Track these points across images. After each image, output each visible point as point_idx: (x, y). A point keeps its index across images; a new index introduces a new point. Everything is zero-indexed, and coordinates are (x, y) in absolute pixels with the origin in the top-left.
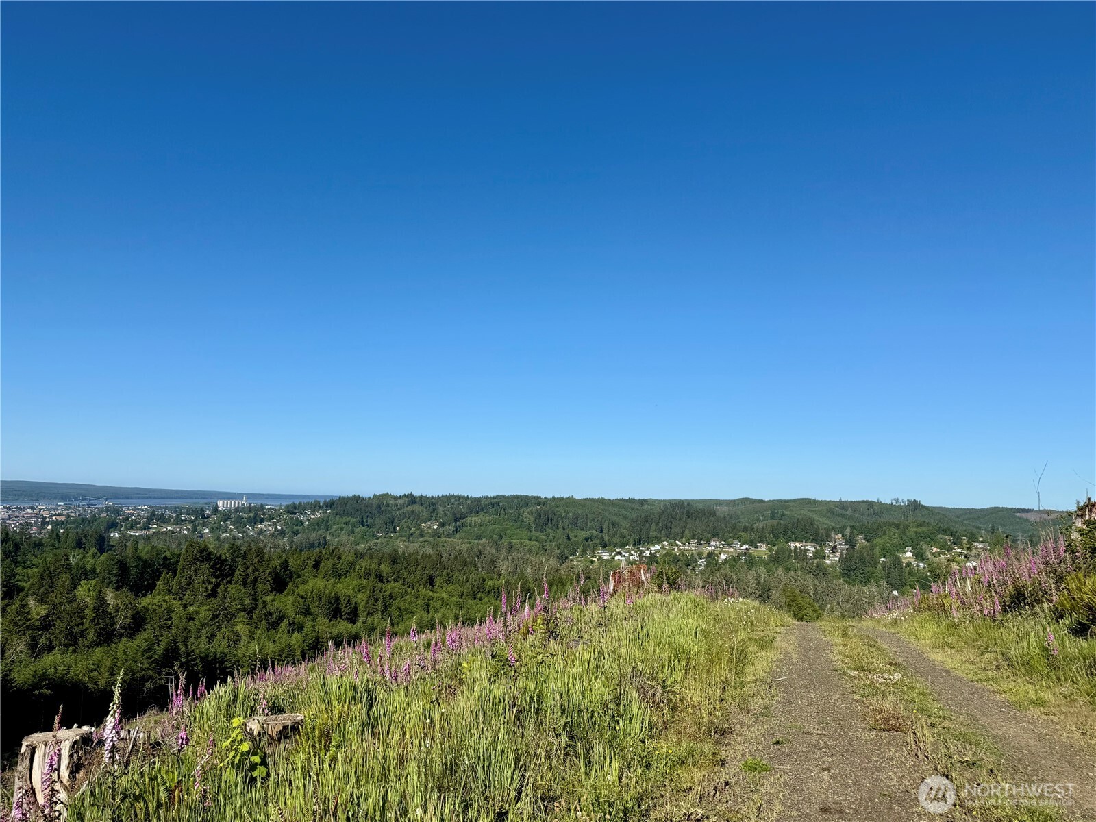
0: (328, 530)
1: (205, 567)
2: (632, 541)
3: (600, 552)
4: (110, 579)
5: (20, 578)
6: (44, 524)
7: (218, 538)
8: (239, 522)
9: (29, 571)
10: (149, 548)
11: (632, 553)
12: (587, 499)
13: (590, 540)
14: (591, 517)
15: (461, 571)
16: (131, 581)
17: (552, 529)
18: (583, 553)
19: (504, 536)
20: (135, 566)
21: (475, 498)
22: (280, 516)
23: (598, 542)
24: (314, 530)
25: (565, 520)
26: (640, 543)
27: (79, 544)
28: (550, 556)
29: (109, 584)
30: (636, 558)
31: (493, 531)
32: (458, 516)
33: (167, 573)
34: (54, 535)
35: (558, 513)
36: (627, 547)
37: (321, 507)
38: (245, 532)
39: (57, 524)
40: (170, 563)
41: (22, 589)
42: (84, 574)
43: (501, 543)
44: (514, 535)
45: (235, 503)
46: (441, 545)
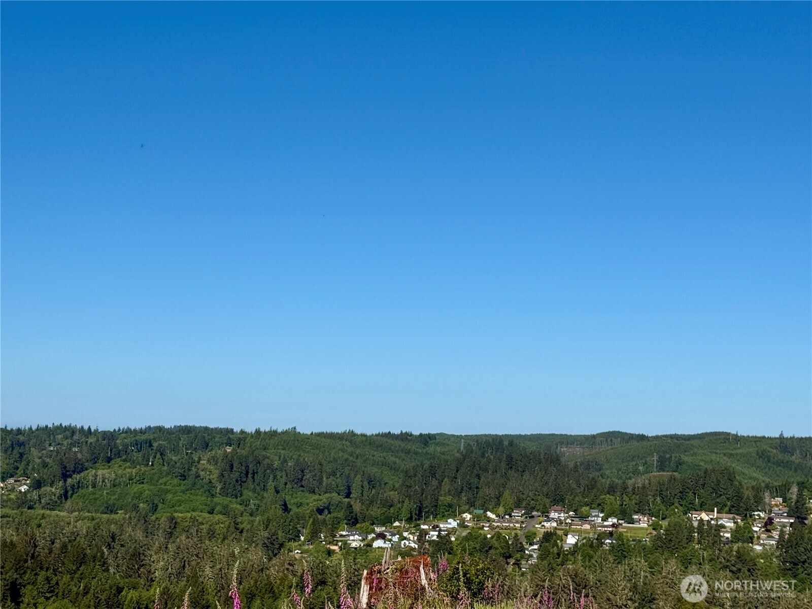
2: (405, 514)
3: (344, 533)
11: (405, 534)
12: (321, 435)
13: (326, 512)
14: (328, 468)
15: (75, 573)
17: (254, 491)
18: (313, 537)
19: (160, 505)
21: (104, 433)
23: (340, 515)
25: (279, 474)
26: (419, 517)
28: (250, 541)
30: (413, 545)
31: (138, 496)
32: (70, 466)
35: (266, 461)
36: (397, 524)
43: (153, 518)
44: (180, 502)
46: (34, 523)
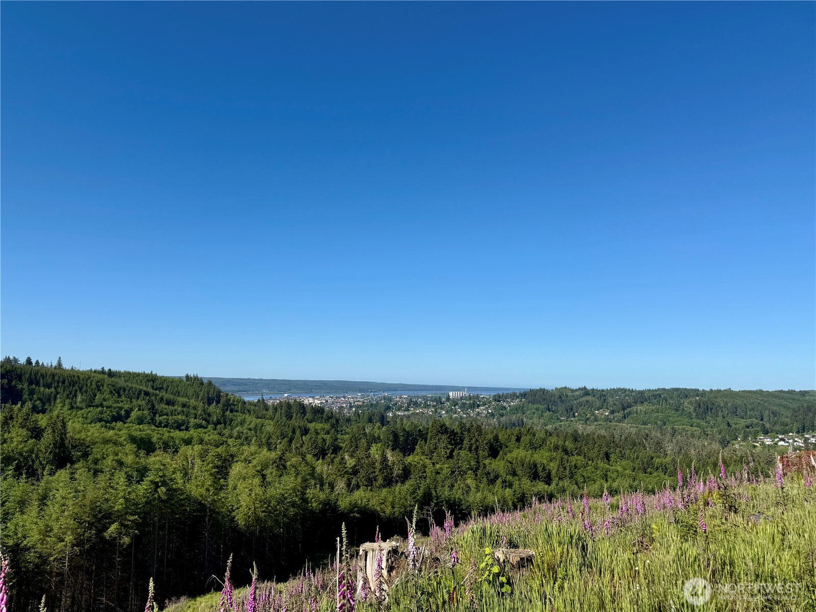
0: (524, 414)
1: (444, 437)
2: (795, 429)
3: (761, 438)
4: (388, 443)
5: (340, 441)
6: (351, 407)
7: (451, 418)
8: (463, 406)
9: (344, 436)
10: (409, 423)
11: (796, 439)
12: (744, 391)
13: (751, 427)
14: (750, 407)
15: (632, 449)
16: (401, 445)
17: (712, 417)
18: (745, 439)
19: (667, 422)
20: (403, 435)
21: (639, 391)
22: (490, 403)
23: (759, 429)
24: (514, 413)
25: (724, 410)
26: (804, 431)
27: (370, 420)
28: (712, 439)
29: (388, 446)
30: (801, 445)
31: (657, 418)
32: (626, 405)
33: (422, 441)
34: (357, 415)
35: (717, 404)
36: (791, 434)
37: (517, 397)
38: (468, 414)
39: (358, 407)
40: (423, 433)
41: (341, 448)
42: (374, 440)
43: (665, 427)
44: (676, 421)
45: (460, 393)
46: (612, 428)
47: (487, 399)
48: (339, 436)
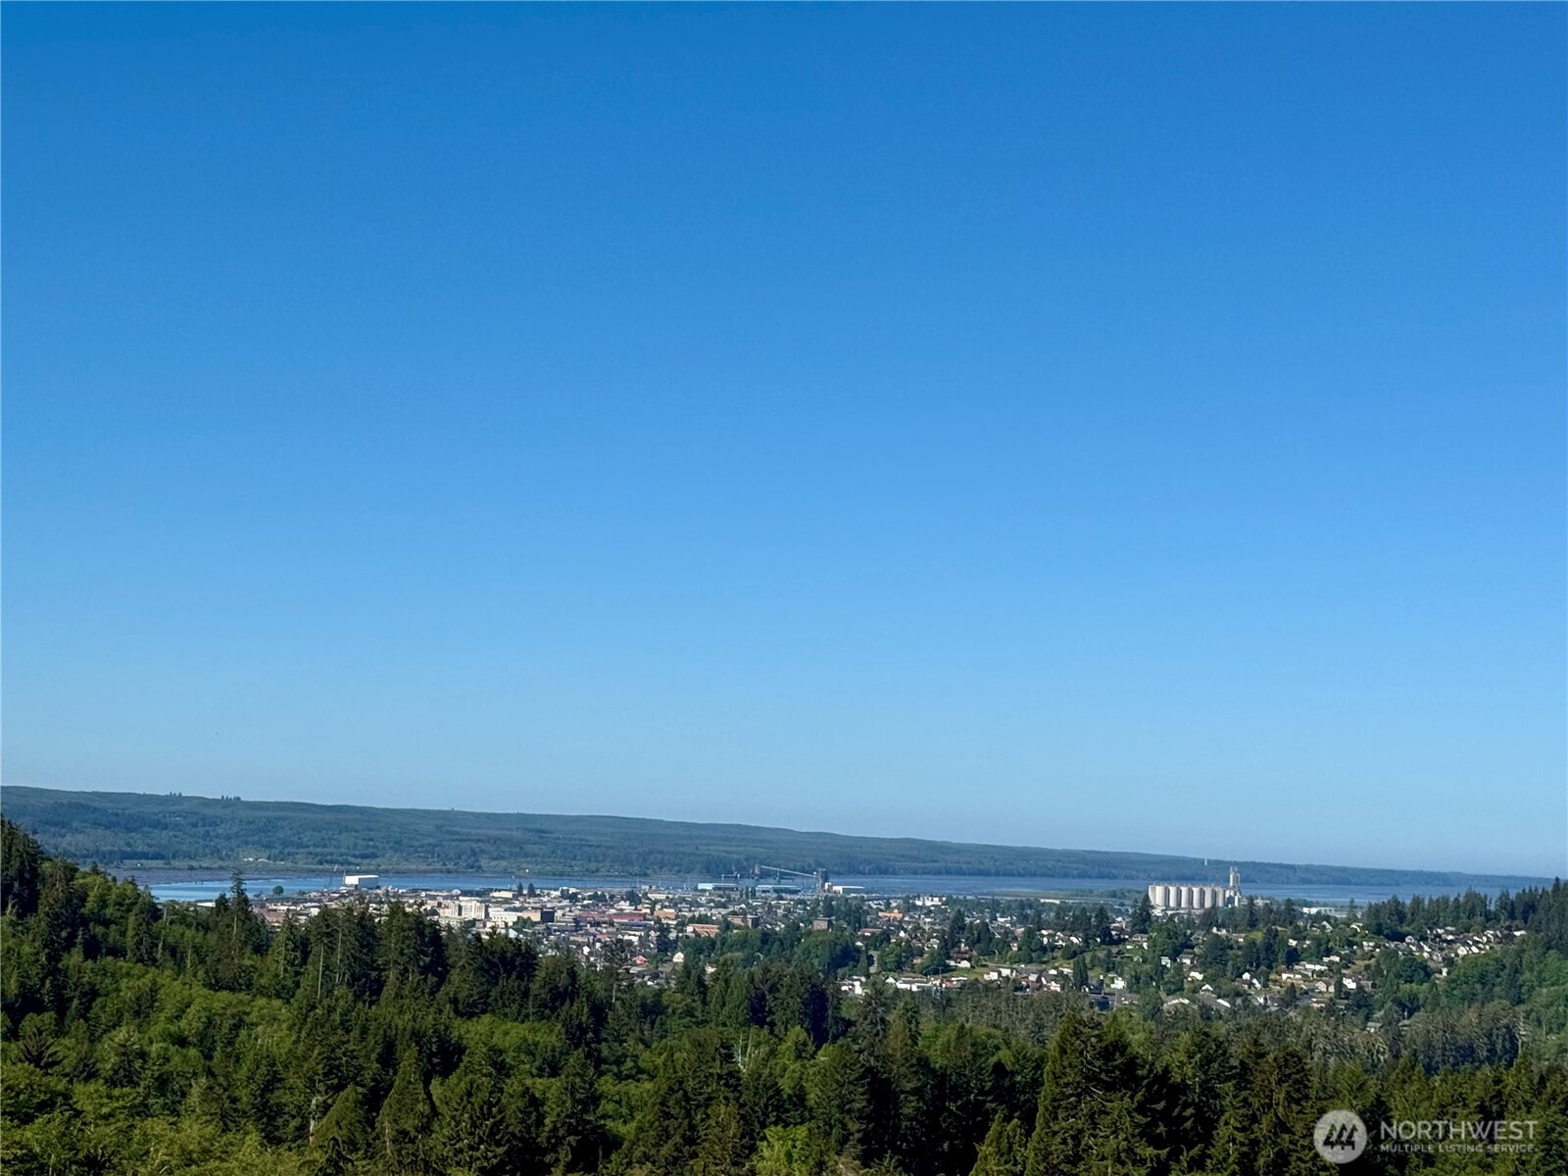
0: (1520, 1002)
1: (1120, 1104)
4: (844, 1126)
5: (610, 1107)
6: (666, 947)
7: (1155, 1012)
8: (1217, 958)
9: (632, 1088)
10: (950, 1033)
16: (904, 1138)
20: (916, 1091)
22: (1350, 944)
24: (1470, 998)
27: (758, 1013)
29: (843, 1141)
33: (1007, 1119)
34: (692, 985)
37: (1490, 919)
38: (1238, 994)
39: (699, 948)
40: (1013, 1084)
41: (613, 1143)
42: (777, 1108)
45: (1202, 893)
47: (1335, 923)
48: (607, 1085)
